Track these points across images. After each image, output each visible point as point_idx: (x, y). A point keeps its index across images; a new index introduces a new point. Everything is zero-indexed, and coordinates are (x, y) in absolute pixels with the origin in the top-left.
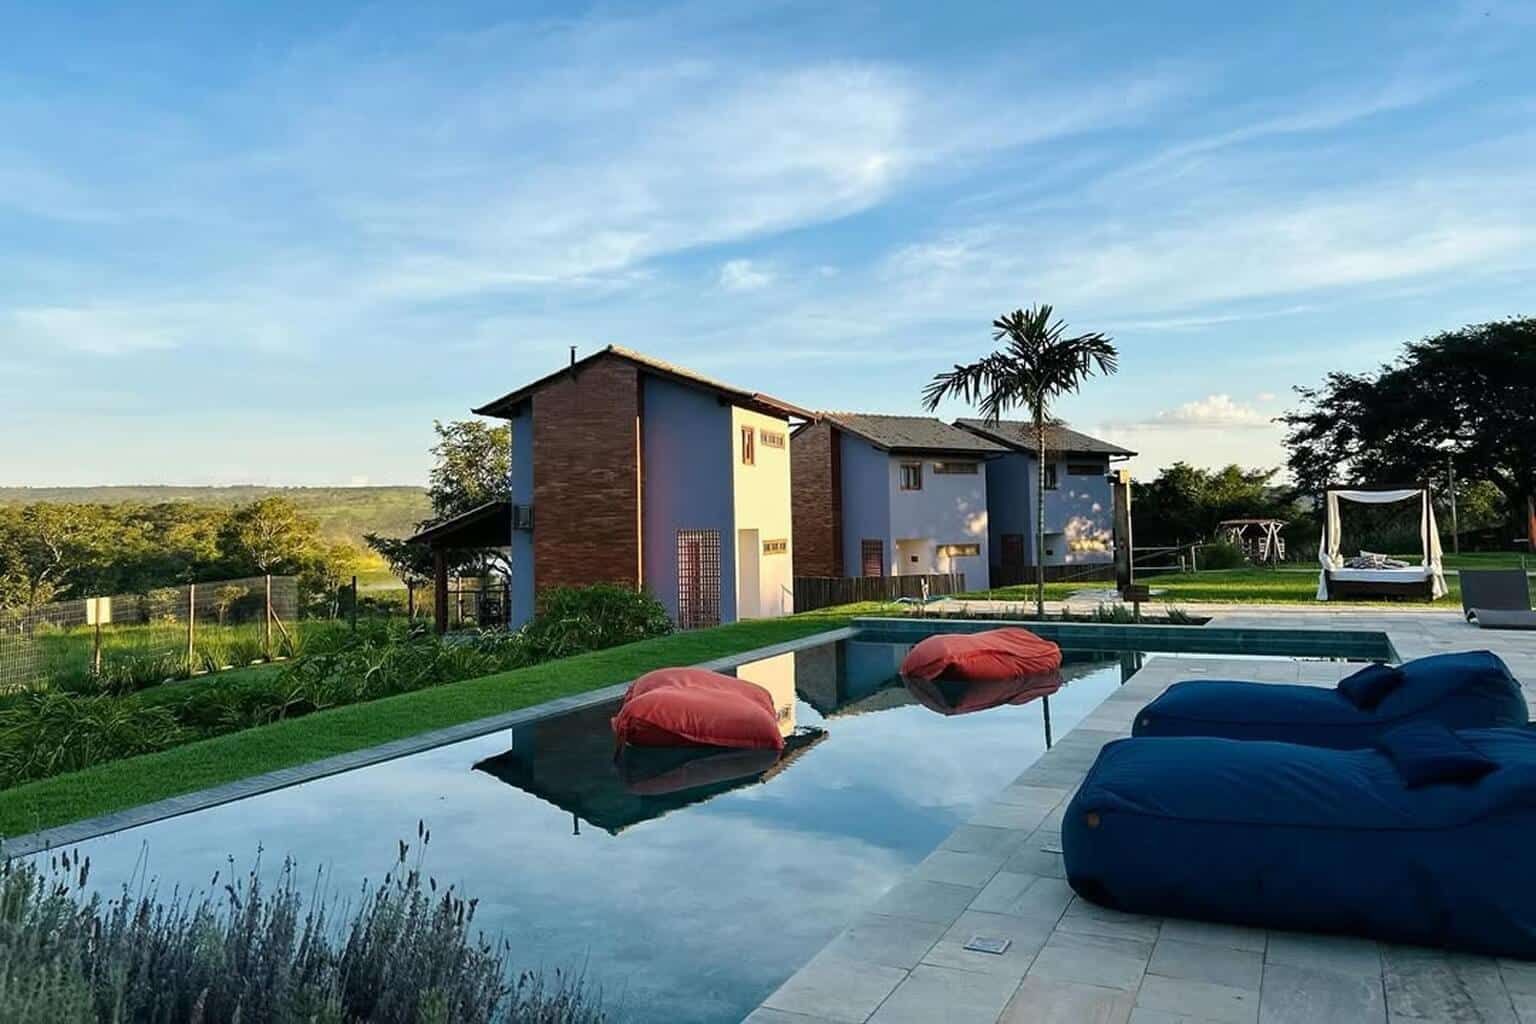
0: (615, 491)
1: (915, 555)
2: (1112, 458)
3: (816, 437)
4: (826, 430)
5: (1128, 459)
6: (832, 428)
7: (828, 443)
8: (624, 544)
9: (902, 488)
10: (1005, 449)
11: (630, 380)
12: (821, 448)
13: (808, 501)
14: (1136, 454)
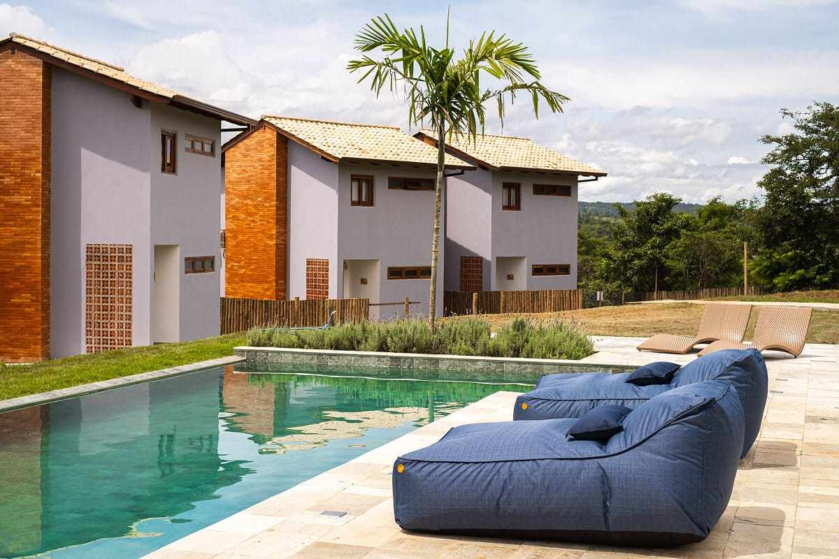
0: (16, 199)
1: (363, 277)
2: (580, 178)
3: (260, 143)
4: (269, 136)
5: (596, 179)
6: (278, 133)
7: (273, 151)
8: (25, 258)
9: (353, 203)
10: (465, 164)
11: (35, 73)
12: (265, 157)
13: (251, 214)
14: (605, 175)
